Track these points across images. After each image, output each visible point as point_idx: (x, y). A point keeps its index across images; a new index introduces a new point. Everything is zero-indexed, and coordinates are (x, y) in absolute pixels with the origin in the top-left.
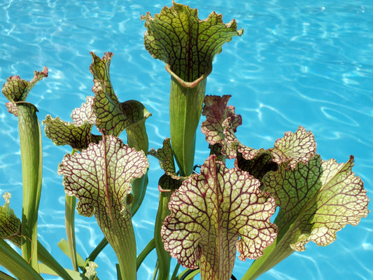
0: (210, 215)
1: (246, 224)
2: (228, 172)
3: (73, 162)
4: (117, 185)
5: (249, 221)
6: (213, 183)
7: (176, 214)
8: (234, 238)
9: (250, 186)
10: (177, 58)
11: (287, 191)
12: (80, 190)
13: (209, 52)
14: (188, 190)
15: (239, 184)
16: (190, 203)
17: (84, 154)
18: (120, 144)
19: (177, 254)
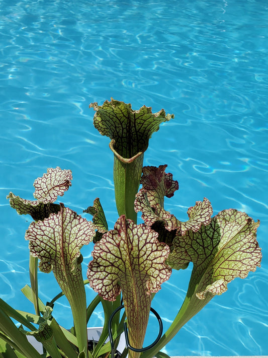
0: (124, 260)
1: (152, 267)
2: (136, 227)
3: (37, 229)
4: (70, 248)
5: (153, 264)
6: (124, 236)
7: (97, 260)
8: (146, 279)
9: (152, 238)
10: (119, 137)
11: (196, 249)
12: (42, 252)
13: (146, 132)
14: (107, 242)
15: (144, 236)
16: (108, 251)
17: (46, 222)
18: (75, 216)
19: (99, 289)
